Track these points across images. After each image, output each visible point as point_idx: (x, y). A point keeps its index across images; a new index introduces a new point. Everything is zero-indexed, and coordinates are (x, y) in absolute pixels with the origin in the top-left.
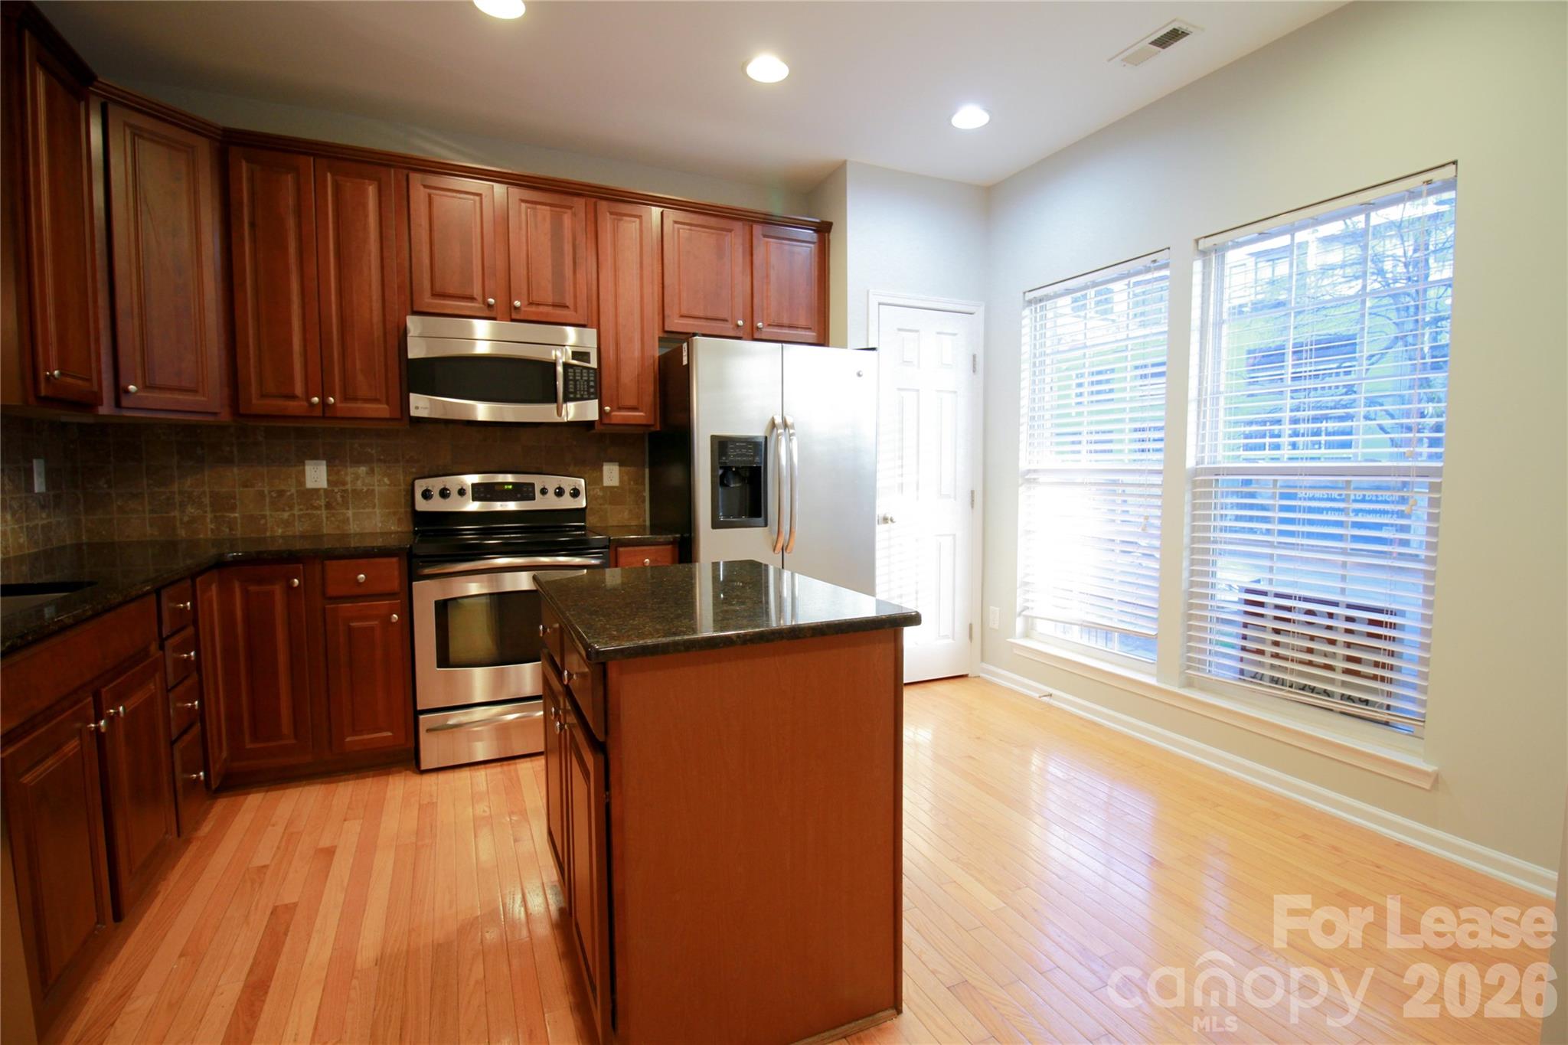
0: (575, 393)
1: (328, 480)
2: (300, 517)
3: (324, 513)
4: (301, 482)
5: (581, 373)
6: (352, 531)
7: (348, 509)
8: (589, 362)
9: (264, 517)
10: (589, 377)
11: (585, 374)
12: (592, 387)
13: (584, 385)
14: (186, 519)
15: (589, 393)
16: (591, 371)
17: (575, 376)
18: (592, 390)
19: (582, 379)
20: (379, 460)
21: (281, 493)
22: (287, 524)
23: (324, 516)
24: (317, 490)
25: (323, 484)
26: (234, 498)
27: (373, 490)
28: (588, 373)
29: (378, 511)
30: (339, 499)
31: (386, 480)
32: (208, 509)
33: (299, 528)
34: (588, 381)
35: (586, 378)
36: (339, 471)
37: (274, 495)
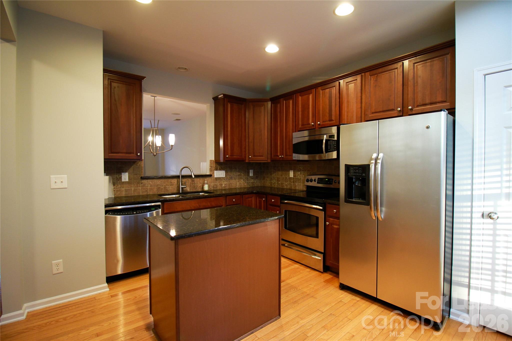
0: (330, 149)
1: (293, 175)
2: (289, 184)
3: (292, 183)
4: (289, 176)
5: (332, 142)
6: (297, 189)
7: (296, 183)
8: (334, 138)
9: (283, 183)
10: (334, 143)
11: (333, 143)
12: (335, 147)
13: (333, 146)
14: (274, 183)
15: (334, 149)
16: (335, 141)
17: (330, 144)
18: (335, 148)
19: (332, 144)
20: (302, 170)
21: (286, 178)
22: (287, 185)
23: (292, 184)
24: (292, 178)
25: (292, 176)
26: (279, 179)
27: (301, 178)
28: (334, 142)
29: (302, 184)
30: (295, 180)
31: (303, 176)
32: (276, 181)
33: (289, 187)
34: (334, 145)
35: (333, 144)
36: (295, 173)
37: (285, 178)
